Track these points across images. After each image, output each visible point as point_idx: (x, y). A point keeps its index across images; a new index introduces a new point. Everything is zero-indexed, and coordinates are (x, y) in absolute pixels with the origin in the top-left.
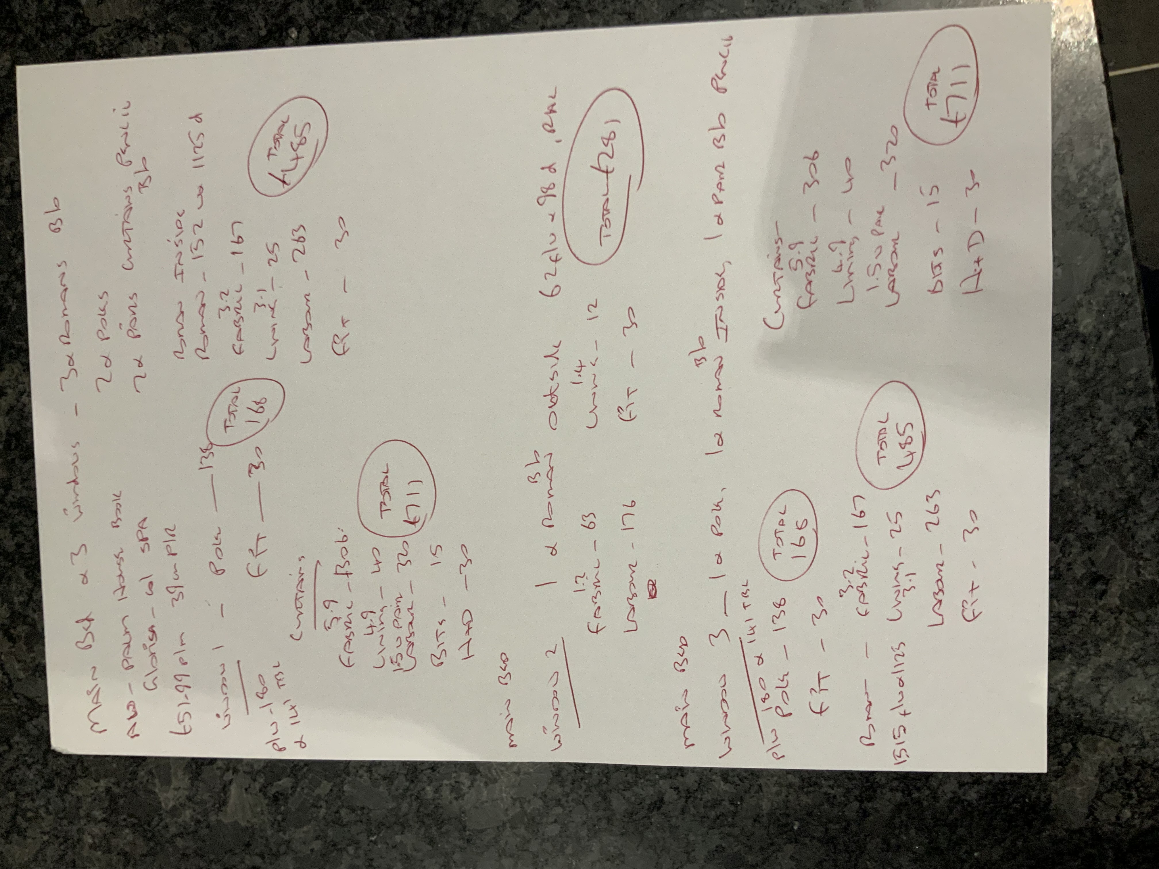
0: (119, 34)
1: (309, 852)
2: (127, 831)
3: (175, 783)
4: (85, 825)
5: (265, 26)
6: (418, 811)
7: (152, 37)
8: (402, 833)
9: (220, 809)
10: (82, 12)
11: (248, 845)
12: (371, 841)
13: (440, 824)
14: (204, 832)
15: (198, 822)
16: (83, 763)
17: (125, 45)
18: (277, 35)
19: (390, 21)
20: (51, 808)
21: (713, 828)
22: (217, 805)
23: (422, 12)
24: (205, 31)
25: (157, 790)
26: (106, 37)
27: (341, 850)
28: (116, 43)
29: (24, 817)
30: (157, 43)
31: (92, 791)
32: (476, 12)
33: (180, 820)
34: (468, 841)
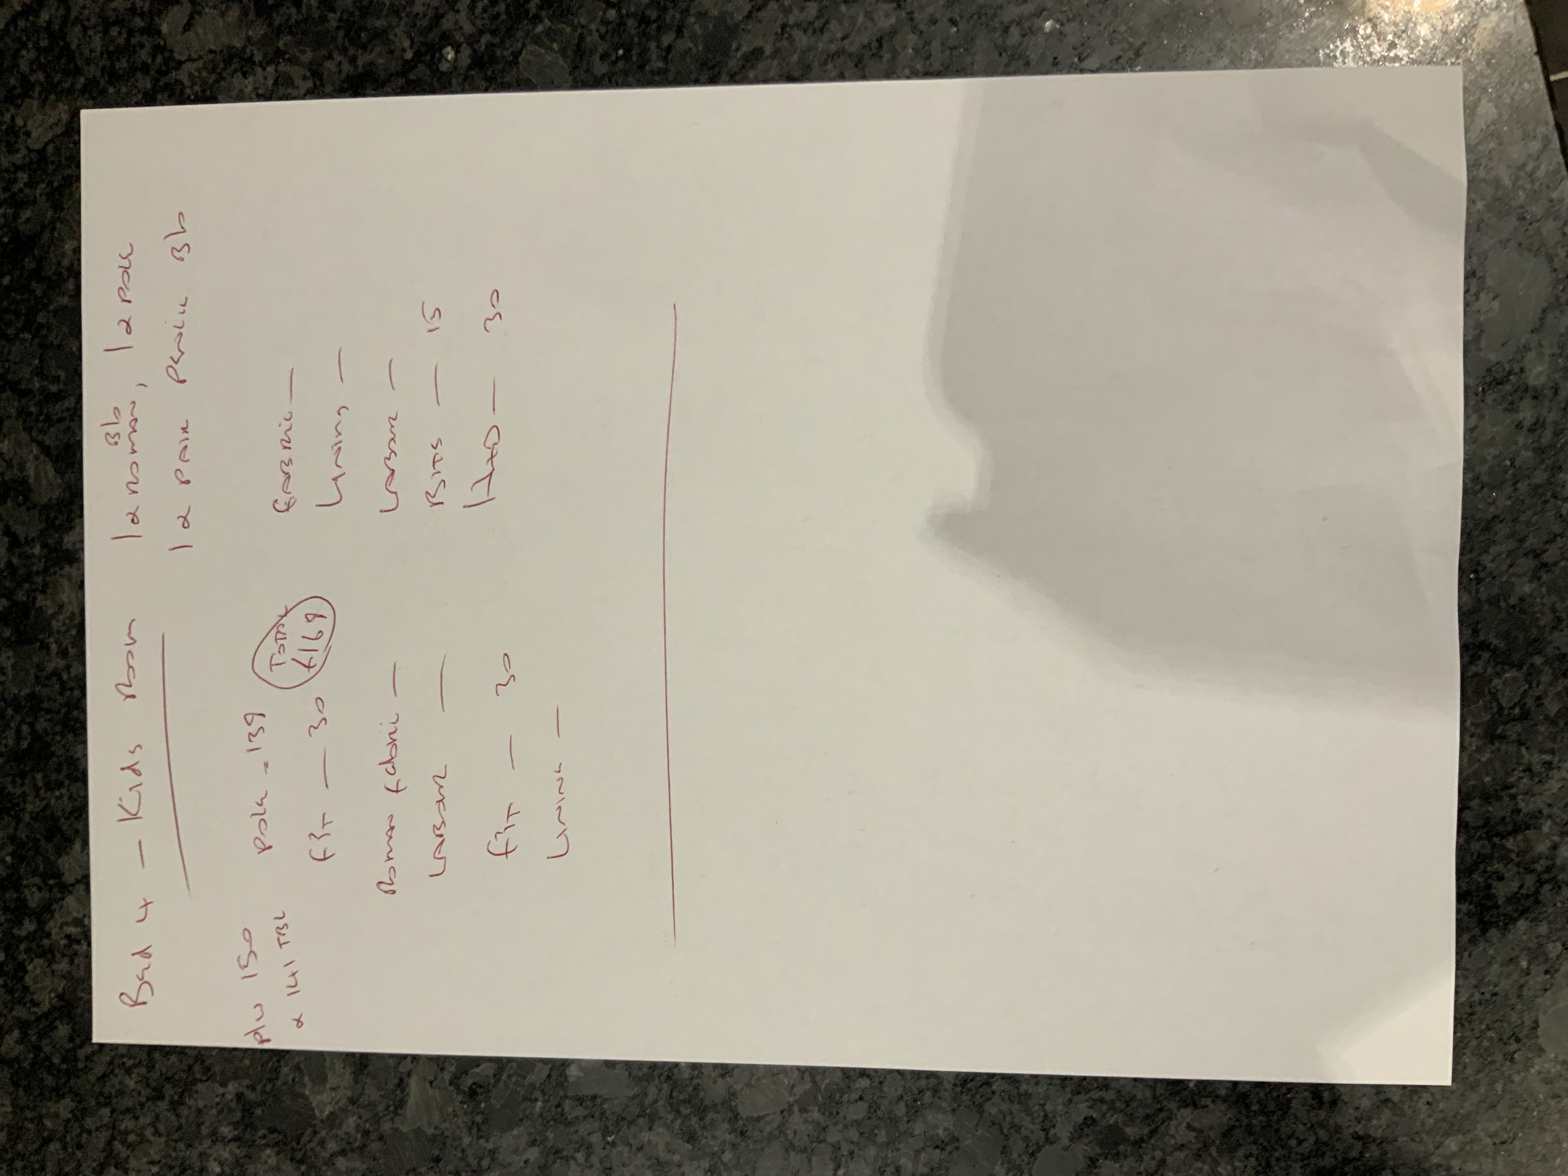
0: (214, 70)
1: (522, 1164)
2: (268, 1151)
3: (332, 1081)
4: (210, 1147)
5: (411, 47)
6: (671, 1097)
7: (259, 70)
8: (650, 1129)
9: (396, 1113)
10: (162, 43)
11: (437, 1160)
12: (608, 1143)
13: (702, 1111)
14: (375, 1146)
15: (366, 1133)
16: (203, 1061)
17: (222, 83)
18: (428, 57)
19: (579, 30)
20: (161, 1128)
21: (1079, 1093)
22: (392, 1108)
23: (620, 16)
24: (330, 57)
25: (307, 1093)
26: (196, 74)
27: (567, 1159)
28: (211, 81)
29: (123, 1142)
30: (265, 78)
31: (217, 1100)
32: (693, 11)
33: (341, 1133)
34: (742, 1133)
